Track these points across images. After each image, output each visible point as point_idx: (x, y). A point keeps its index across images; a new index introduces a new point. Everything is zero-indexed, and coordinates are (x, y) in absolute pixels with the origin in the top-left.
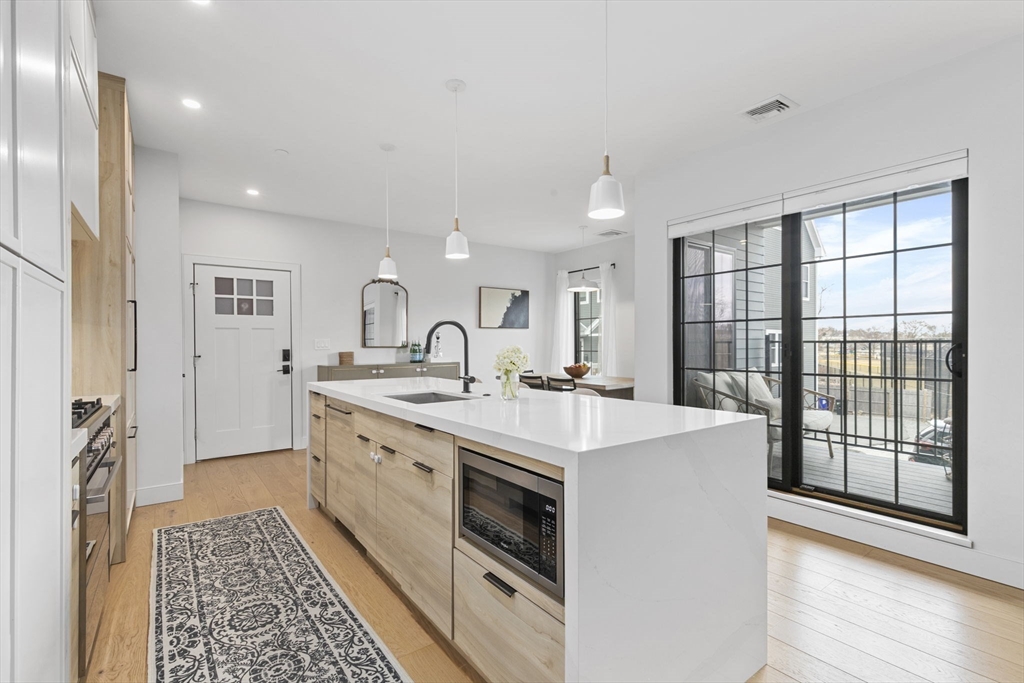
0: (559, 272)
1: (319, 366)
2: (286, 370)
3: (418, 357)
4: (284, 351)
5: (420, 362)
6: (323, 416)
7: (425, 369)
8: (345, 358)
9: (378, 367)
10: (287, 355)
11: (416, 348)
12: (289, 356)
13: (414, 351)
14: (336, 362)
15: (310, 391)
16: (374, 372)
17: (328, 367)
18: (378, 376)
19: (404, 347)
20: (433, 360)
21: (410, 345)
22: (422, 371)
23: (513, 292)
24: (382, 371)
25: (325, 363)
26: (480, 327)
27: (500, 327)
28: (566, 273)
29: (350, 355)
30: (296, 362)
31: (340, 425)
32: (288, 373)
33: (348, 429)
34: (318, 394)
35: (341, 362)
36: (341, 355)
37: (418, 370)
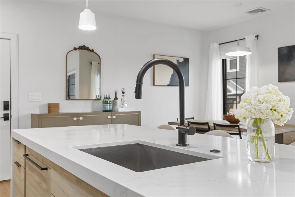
0: (212, 45)
1: (32, 115)
2: (6, 118)
3: (108, 107)
4: (4, 102)
5: (110, 111)
6: (23, 164)
7: (114, 117)
8: (53, 108)
9: (78, 115)
10: (6, 106)
11: (108, 100)
12: (8, 106)
13: (105, 103)
14: (46, 111)
15: (13, 138)
16: (75, 119)
17: (38, 115)
18: (78, 123)
19: (98, 99)
20: (120, 110)
21: (102, 98)
22: (112, 118)
23: (178, 59)
24: (81, 118)
25: (37, 112)
26: (154, 85)
27: (168, 85)
28: (216, 45)
29: (57, 105)
30: (13, 111)
31: (37, 178)
32: (8, 119)
33: (44, 185)
34: (19, 142)
35: (50, 111)
36: (50, 106)
37: (109, 117)
